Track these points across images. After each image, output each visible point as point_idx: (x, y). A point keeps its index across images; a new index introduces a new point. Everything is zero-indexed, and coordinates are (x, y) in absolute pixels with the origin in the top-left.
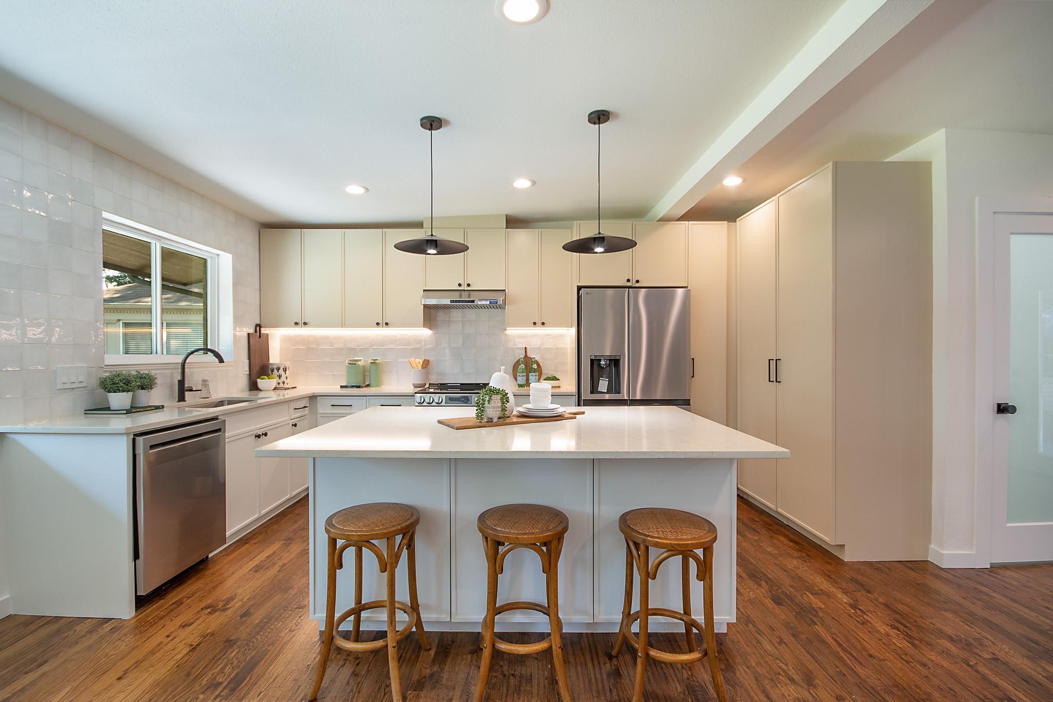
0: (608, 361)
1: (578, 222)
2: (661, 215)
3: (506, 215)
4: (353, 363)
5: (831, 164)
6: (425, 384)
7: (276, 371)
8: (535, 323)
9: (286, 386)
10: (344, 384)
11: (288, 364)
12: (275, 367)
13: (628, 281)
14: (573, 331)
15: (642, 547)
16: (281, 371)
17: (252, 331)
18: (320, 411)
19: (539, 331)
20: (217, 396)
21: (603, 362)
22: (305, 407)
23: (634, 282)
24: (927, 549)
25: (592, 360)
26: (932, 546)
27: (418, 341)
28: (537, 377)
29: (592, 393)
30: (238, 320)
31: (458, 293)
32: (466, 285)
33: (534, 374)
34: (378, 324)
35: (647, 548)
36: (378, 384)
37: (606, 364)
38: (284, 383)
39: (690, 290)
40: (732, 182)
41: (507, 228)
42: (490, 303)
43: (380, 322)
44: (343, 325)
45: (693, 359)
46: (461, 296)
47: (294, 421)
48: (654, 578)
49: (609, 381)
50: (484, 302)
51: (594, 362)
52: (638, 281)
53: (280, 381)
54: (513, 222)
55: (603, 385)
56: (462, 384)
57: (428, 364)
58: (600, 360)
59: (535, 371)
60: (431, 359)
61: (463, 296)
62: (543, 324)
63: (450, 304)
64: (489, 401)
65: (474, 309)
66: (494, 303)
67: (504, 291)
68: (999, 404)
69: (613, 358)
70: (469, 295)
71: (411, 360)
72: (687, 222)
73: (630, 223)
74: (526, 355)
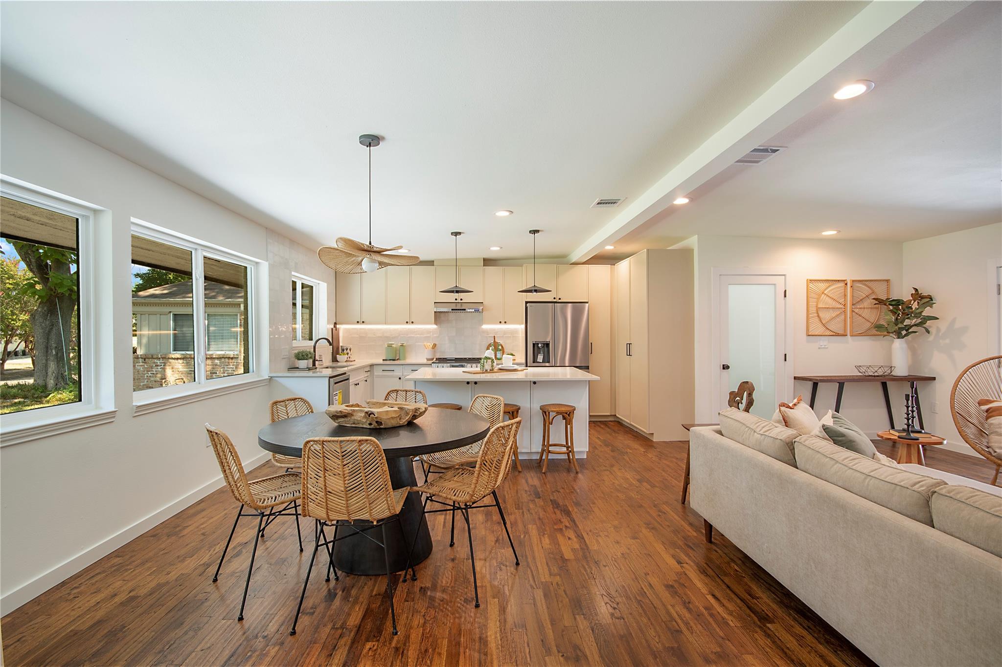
0: (543, 345)
1: (526, 265)
2: (573, 261)
3: (484, 258)
4: (390, 346)
5: (646, 250)
6: (433, 359)
7: (345, 350)
8: (500, 322)
9: (351, 360)
10: (384, 358)
11: (351, 346)
12: (345, 348)
13: (555, 298)
14: (523, 326)
15: (547, 413)
16: (348, 350)
17: (333, 327)
18: (376, 374)
19: (503, 327)
20: (325, 364)
21: (540, 345)
22: (368, 371)
23: (558, 299)
25: (534, 344)
27: (428, 331)
28: (502, 354)
29: (534, 362)
31: (455, 304)
32: (460, 300)
33: (500, 352)
34: (407, 322)
35: (549, 413)
36: (404, 359)
37: (541, 346)
38: (350, 358)
39: (590, 305)
40: (609, 248)
41: (484, 266)
42: (475, 310)
43: (409, 321)
44: (386, 323)
45: (591, 343)
46: (456, 305)
47: (365, 379)
48: (552, 424)
49: (543, 356)
50: (471, 310)
51: (536, 346)
52: (560, 299)
53: (348, 357)
54: (488, 262)
55: (540, 358)
56: (456, 358)
57: (435, 346)
58: (538, 344)
59: (500, 350)
60: (437, 343)
61: (458, 306)
62: (505, 322)
63: (451, 311)
64: (486, 362)
65: (463, 313)
66: (477, 311)
67: (482, 303)
68: (723, 365)
69: (546, 343)
70: (462, 305)
71: (425, 343)
72: (587, 265)
73: (555, 265)
74: (495, 340)
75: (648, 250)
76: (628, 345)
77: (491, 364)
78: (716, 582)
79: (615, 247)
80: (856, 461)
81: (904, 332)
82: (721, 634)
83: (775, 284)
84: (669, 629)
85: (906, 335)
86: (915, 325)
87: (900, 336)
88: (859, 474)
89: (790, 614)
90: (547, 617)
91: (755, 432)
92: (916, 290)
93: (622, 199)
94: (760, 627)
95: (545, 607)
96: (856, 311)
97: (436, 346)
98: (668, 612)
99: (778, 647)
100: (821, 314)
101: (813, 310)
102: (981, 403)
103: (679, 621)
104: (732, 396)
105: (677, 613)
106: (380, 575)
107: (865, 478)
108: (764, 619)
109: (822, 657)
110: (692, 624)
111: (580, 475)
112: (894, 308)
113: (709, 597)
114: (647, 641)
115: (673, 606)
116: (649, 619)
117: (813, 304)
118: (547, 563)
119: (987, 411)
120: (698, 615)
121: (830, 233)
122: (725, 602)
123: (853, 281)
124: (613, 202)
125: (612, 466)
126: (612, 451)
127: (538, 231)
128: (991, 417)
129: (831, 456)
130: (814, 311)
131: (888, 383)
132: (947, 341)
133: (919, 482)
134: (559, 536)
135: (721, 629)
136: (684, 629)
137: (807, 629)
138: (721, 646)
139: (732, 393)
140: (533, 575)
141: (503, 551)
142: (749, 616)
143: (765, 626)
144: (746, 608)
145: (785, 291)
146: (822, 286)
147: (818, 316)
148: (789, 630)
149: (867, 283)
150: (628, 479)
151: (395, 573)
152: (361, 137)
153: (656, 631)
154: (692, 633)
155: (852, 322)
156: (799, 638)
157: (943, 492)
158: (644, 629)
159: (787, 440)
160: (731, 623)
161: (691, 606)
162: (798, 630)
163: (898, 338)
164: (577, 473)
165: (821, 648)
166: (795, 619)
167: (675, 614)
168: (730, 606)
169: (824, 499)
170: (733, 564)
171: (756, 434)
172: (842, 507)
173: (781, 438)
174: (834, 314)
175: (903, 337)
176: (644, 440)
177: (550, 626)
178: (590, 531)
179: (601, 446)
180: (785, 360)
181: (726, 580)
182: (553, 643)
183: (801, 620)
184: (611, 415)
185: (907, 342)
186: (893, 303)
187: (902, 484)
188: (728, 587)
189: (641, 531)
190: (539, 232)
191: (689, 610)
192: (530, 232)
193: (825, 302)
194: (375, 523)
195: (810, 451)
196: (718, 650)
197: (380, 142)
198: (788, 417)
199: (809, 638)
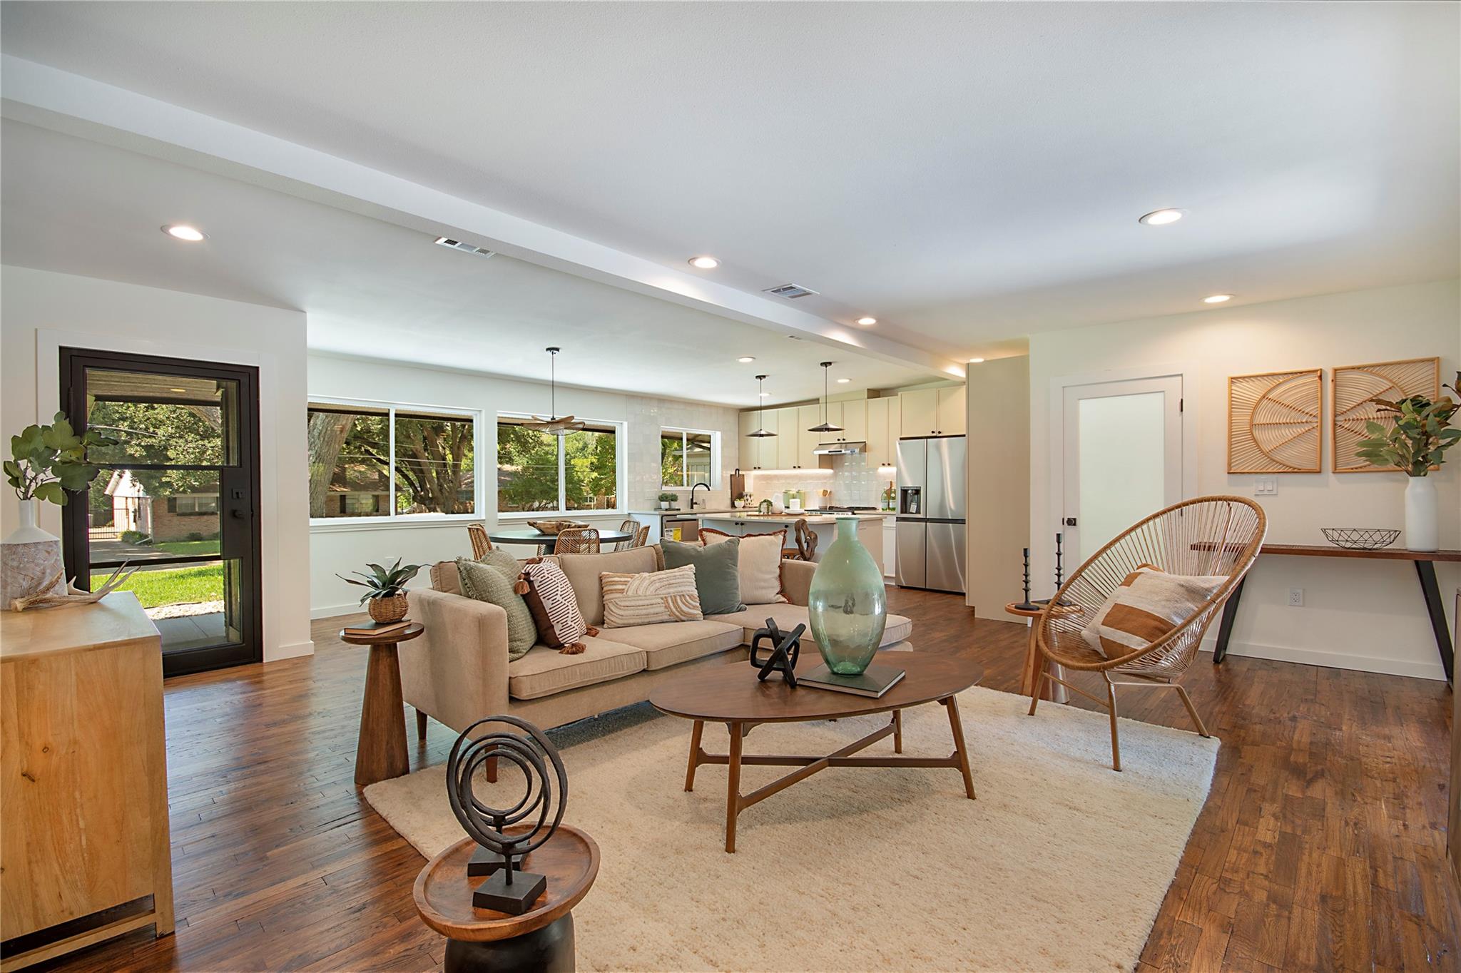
0: (913, 492)
7: (745, 496)
8: (884, 464)
9: (750, 506)
11: (754, 490)
12: (745, 494)
16: (748, 497)
17: (734, 473)
19: (885, 468)
20: (708, 508)
21: (910, 492)
23: (937, 432)
25: (903, 491)
29: (902, 513)
30: (724, 467)
31: (838, 445)
32: (842, 440)
34: (794, 467)
41: (868, 398)
44: (778, 468)
49: (916, 505)
50: (847, 452)
52: (940, 432)
53: (748, 503)
55: (913, 508)
58: (908, 490)
63: (830, 453)
66: (853, 452)
67: (865, 442)
68: (1067, 519)
69: (916, 488)
73: (936, 389)
83: (1162, 392)
87: (1420, 473)
96: (1347, 425)
100: (1259, 437)
101: (1242, 429)
117: (1242, 419)
121: (1218, 299)
123: (1337, 370)
130: (1245, 432)
145: (1182, 400)
146: (1264, 385)
147: (1254, 439)
155: (1335, 448)
174: (1292, 434)
193: (1270, 413)
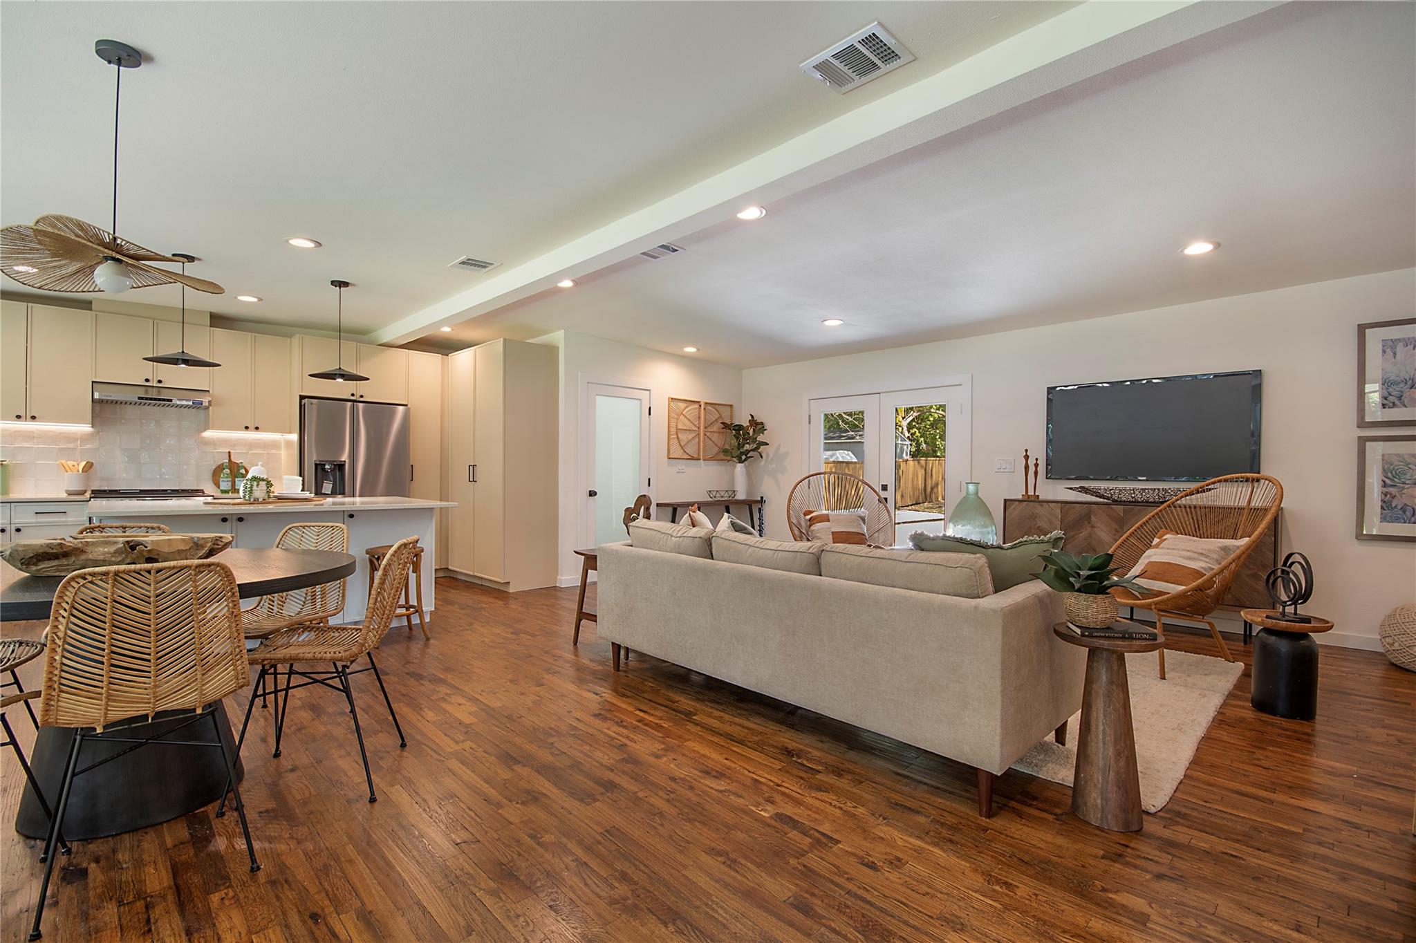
0: (333, 467)
2: (385, 340)
3: (211, 312)
5: (502, 339)
6: (85, 491)
8: (246, 428)
13: (353, 395)
14: (295, 437)
21: (327, 467)
23: (358, 396)
24: (556, 579)
25: (316, 465)
26: (559, 577)
27: (70, 437)
29: (316, 494)
31: (144, 389)
32: (155, 381)
37: (330, 469)
39: (409, 408)
40: (446, 330)
41: (211, 326)
42: (193, 403)
43: (23, 414)
45: (412, 466)
46: (148, 393)
49: (333, 484)
50: (184, 403)
51: (319, 467)
52: (362, 396)
54: (221, 321)
55: (327, 487)
57: (91, 467)
58: (324, 465)
60: (94, 463)
61: (150, 393)
62: (257, 429)
63: (137, 400)
64: (258, 485)
65: (160, 408)
66: (197, 405)
67: (209, 391)
68: (590, 491)
69: (338, 463)
70: (159, 392)
71: (63, 462)
72: (407, 351)
73: (355, 343)
74: (230, 460)
75: (505, 340)
76: (471, 468)
77: (265, 488)
78: (638, 700)
79: (452, 330)
80: (765, 543)
81: (744, 457)
82: (660, 735)
83: (640, 400)
84: (614, 746)
85: (745, 460)
86: (752, 450)
87: (741, 461)
88: (769, 551)
89: (707, 705)
90: (478, 780)
91: (672, 536)
92: (752, 416)
93: (496, 264)
94: (688, 721)
95: (469, 772)
96: (708, 434)
97: (93, 467)
98: (606, 735)
99: (707, 729)
100: (679, 435)
101: (673, 430)
102: (805, 514)
103: (619, 738)
104: (628, 513)
105: (614, 732)
106: (161, 823)
107: (774, 553)
108: (689, 715)
109: (739, 725)
110: (632, 736)
111: (432, 641)
112: (736, 433)
113: (637, 712)
114: (597, 762)
115: (609, 729)
116: (591, 745)
117: (673, 424)
118: (445, 734)
119: (810, 520)
120: (635, 728)
121: (690, 350)
122: (652, 712)
123: (706, 403)
124: (482, 265)
125: (471, 624)
126: (461, 609)
127: (346, 284)
128: (812, 525)
129: (745, 543)
130: (674, 433)
131: (730, 506)
132: (774, 466)
133: (811, 547)
134: (444, 705)
135: (660, 732)
136: (627, 742)
137: (723, 711)
138: (663, 743)
139: (627, 510)
140: (433, 750)
141: (372, 739)
142: (677, 716)
143: (691, 718)
144: (672, 712)
145: (650, 408)
146: (682, 405)
147: (678, 438)
148: (710, 715)
149: (716, 406)
150: (498, 634)
151: (193, 811)
152: (98, 43)
153: (603, 752)
154: (636, 742)
155: (704, 446)
156: (720, 719)
157: (828, 549)
158: (590, 754)
159: (706, 536)
160: (664, 725)
161: (624, 724)
162: (717, 713)
163: (740, 463)
164: (428, 639)
165: (737, 720)
166: (712, 708)
167: (613, 734)
168: (659, 713)
169: (746, 578)
170: (646, 683)
171: (673, 538)
172: (760, 580)
173: (701, 535)
174: (690, 436)
175: (743, 462)
176: (498, 592)
177: (487, 786)
178: (483, 691)
179: (442, 605)
180: (649, 485)
181: (646, 696)
182: (500, 797)
183: (716, 706)
184: (440, 569)
185: (746, 467)
186: (736, 428)
187: (801, 550)
188: (650, 700)
189: (543, 678)
190: (348, 286)
191: (625, 727)
192: (333, 283)
193: (683, 423)
194: (199, 711)
195: (727, 542)
196: (663, 746)
197: (142, 64)
198: (696, 521)
199: (727, 717)
